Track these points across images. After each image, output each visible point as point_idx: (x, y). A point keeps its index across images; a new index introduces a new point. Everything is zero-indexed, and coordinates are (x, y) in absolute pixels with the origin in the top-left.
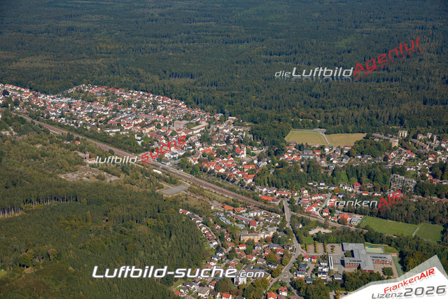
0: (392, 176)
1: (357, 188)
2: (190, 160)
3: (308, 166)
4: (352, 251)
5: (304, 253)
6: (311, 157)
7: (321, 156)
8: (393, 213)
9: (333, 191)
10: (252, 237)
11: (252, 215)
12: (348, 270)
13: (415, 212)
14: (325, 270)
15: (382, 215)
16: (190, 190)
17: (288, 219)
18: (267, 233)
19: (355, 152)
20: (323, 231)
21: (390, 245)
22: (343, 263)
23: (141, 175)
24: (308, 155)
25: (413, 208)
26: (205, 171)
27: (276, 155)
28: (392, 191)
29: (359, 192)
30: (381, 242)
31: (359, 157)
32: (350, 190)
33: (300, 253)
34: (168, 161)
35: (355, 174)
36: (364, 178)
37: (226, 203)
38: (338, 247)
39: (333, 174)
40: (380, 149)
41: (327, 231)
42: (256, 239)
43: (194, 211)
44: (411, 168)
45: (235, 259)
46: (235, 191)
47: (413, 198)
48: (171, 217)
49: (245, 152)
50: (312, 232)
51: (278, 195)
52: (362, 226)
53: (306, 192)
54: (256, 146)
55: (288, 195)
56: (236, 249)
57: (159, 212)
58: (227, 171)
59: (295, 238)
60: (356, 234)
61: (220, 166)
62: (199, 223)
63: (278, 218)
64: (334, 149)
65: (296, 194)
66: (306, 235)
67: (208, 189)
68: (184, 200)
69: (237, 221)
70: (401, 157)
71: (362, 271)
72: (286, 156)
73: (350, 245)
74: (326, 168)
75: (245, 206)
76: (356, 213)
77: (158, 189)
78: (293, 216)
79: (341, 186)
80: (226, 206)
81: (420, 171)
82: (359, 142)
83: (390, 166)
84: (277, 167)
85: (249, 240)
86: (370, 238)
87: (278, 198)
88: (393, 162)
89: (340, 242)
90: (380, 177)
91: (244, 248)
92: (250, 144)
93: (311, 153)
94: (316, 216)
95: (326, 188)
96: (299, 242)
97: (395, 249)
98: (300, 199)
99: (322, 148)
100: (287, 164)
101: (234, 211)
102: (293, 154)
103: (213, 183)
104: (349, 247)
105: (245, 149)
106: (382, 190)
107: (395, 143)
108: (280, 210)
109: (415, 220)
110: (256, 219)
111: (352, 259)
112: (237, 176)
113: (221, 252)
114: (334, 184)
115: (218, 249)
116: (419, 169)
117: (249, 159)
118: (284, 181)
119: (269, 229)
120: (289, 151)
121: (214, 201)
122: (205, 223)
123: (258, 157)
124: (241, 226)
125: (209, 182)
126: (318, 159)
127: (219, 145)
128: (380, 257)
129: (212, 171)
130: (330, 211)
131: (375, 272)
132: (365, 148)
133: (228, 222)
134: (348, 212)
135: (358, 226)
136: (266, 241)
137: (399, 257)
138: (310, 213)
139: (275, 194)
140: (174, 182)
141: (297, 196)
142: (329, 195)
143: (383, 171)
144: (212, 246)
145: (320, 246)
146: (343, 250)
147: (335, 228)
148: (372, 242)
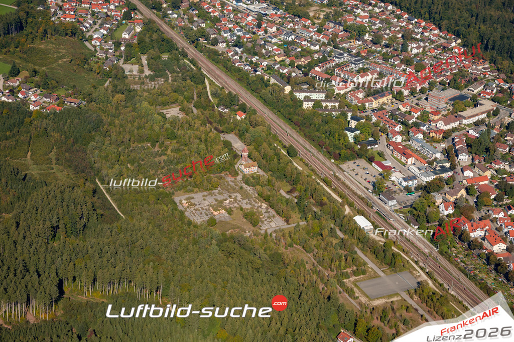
2: (439, 200)
34: (393, 195)
127: (507, 167)
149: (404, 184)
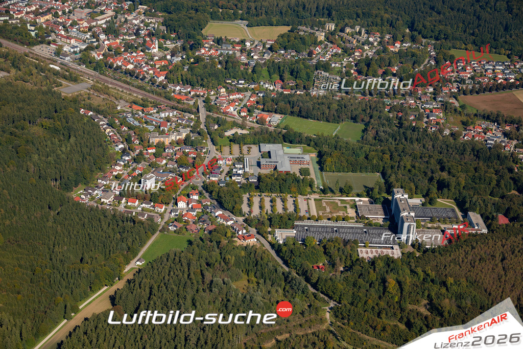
0: (316, 73)
1: (279, 85)
2: (94, 54)
3: (227, 62)
4: (269, 152)
5: (218, 155)
6: (231, 52)
7: (241, 51)
8: (315, 112)
9: (253, 89)
10: (162, 139)
11: (163, 115)
12: (264, 172)
13: (337, 111)
14: (240, 172)
15: (304, 114)
16: (93, 88)
17: (202, 118)
18: (179, 135)
19: (278, 46)
20: (240, 131)
21: (309, 145)
22: (259, 164)
23: (35, 71)
24: (227, 49)
25: (335, 106)
26: (111, 67)
27: (191, 49)
28: (315, 89)
29: (280, 90)
30: (300, 142)
31: (282, 52)
32: (272, 88)
33: (214, 155)
34: (67, 56)
35: (276, 70)
36: (287, 75)
37: (135, 103)
38: (255, 148)
39: (254, 71)
40: (304, 43)
41: (245, 132)
42: (167, 142)
43: (98, 111)
44: (336, 63)
45: (143, 162)
46: (145, 90)
47: (336, 96)
48: (70, 118)
49: (157, 46)
50: (229, 133)
51: (192, 93)
52: (282, 126)
53: (223, 90)
54: (170, 39)
55: (204, 94)
56: (145, 152)
57: (56, 112)
58: (136, 67)
59: (209, 140)
60: (274, 135)
61: (129, 62)
62: (103, 125)
63: (192, 119)
64: (256, 43)
65: (212, 93)
66: (221, 136)
67: (114, 87)
68: (86, 100)
69: (146, 123)
70: (327, 52)
71: (277, 172)
72: (203, 51)
73: (268, 145)
74: (246, 64)
75: (155, 105)
76: (276, 113)
77: (56, 87)
78: (208, 117)
79: (262, 83)
80: (134, 106)
81: (345, 67)
82: (282, 36)
83: (314, 61)
84: (192, 63)
85: (159, 142)
86: (289, 138)
87: (193, 97)
88: (317, 58)
89: (257, 143)
90: (303, 74)
91: (153, 151)
92: (163, 37)
93: (230, 47)
94: (233, 116)
95: (245, 86)
96: (214, 144)
97: (313, 149)
98: (217, 98)
99: (243, 42)
100: (203, 60)
101: (143, 111)
102: (210, 48)
103: (120, 80)
104: (266, 147)
105: (157, 42)
106: (304, 88)
107: (321, 37)
108: (194, 110)
109: (337, 119)
110: (168, 120)
111: (268, 160)
112: (148, 74)
113: (128, 155)
114: (254, 82)
115: (124, 152)
116: (344, 65)
117: (161, 54)
118: (199, 78)
119: (181, 130)
120: (206, 45)
121: (121, 101)
122: (111, 125)
123: (171, 52)
124: (151, 128)
125: (115, 79)
126: (238, 54)
127: (127, 37)
128: (298, 158)
129: (119, 68)
130: (249, 111)
131: (291, 173)
132: (289, 42)
133: (137, 123)
134: (268, 111)
135: (278, 126)
136: (178, 143)
137: (318, 156)
138: (227, 113)
139: (190, 93)
140: (74, 79)
141: (214, 95)
142: (249, 94)
143: (306, 67)
144: (117, 149)
145: (236, 148)
146: (260, 151)
147: (253, 128)
148: (291, 142)
149: (72, 50)
